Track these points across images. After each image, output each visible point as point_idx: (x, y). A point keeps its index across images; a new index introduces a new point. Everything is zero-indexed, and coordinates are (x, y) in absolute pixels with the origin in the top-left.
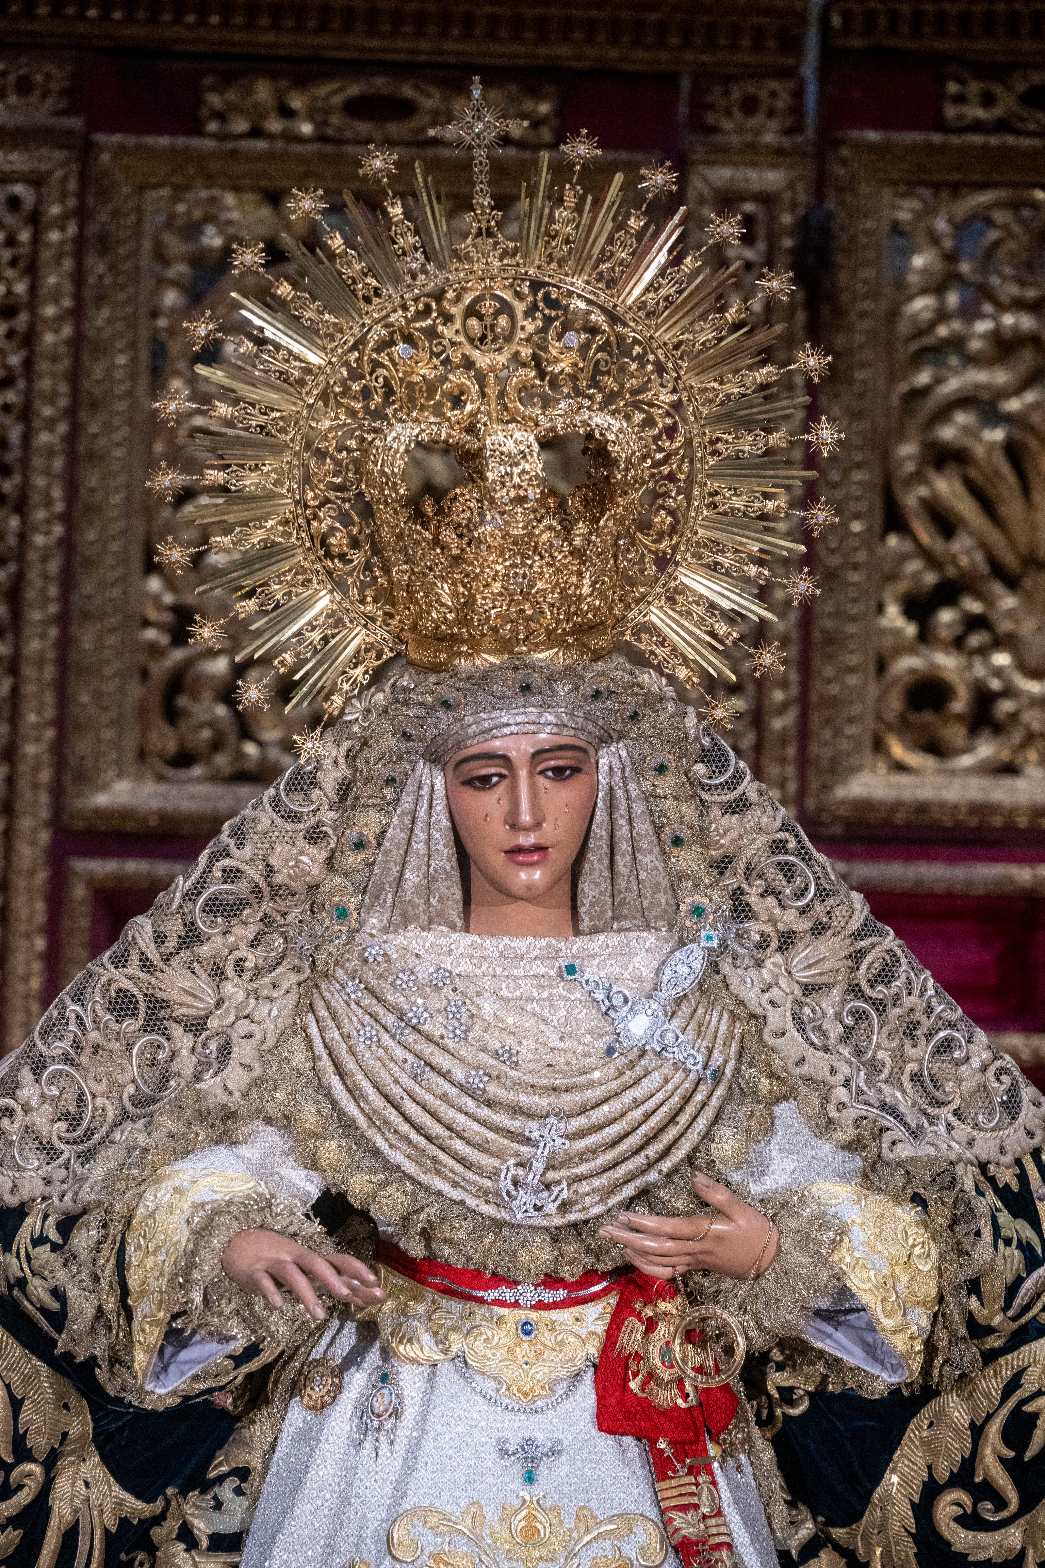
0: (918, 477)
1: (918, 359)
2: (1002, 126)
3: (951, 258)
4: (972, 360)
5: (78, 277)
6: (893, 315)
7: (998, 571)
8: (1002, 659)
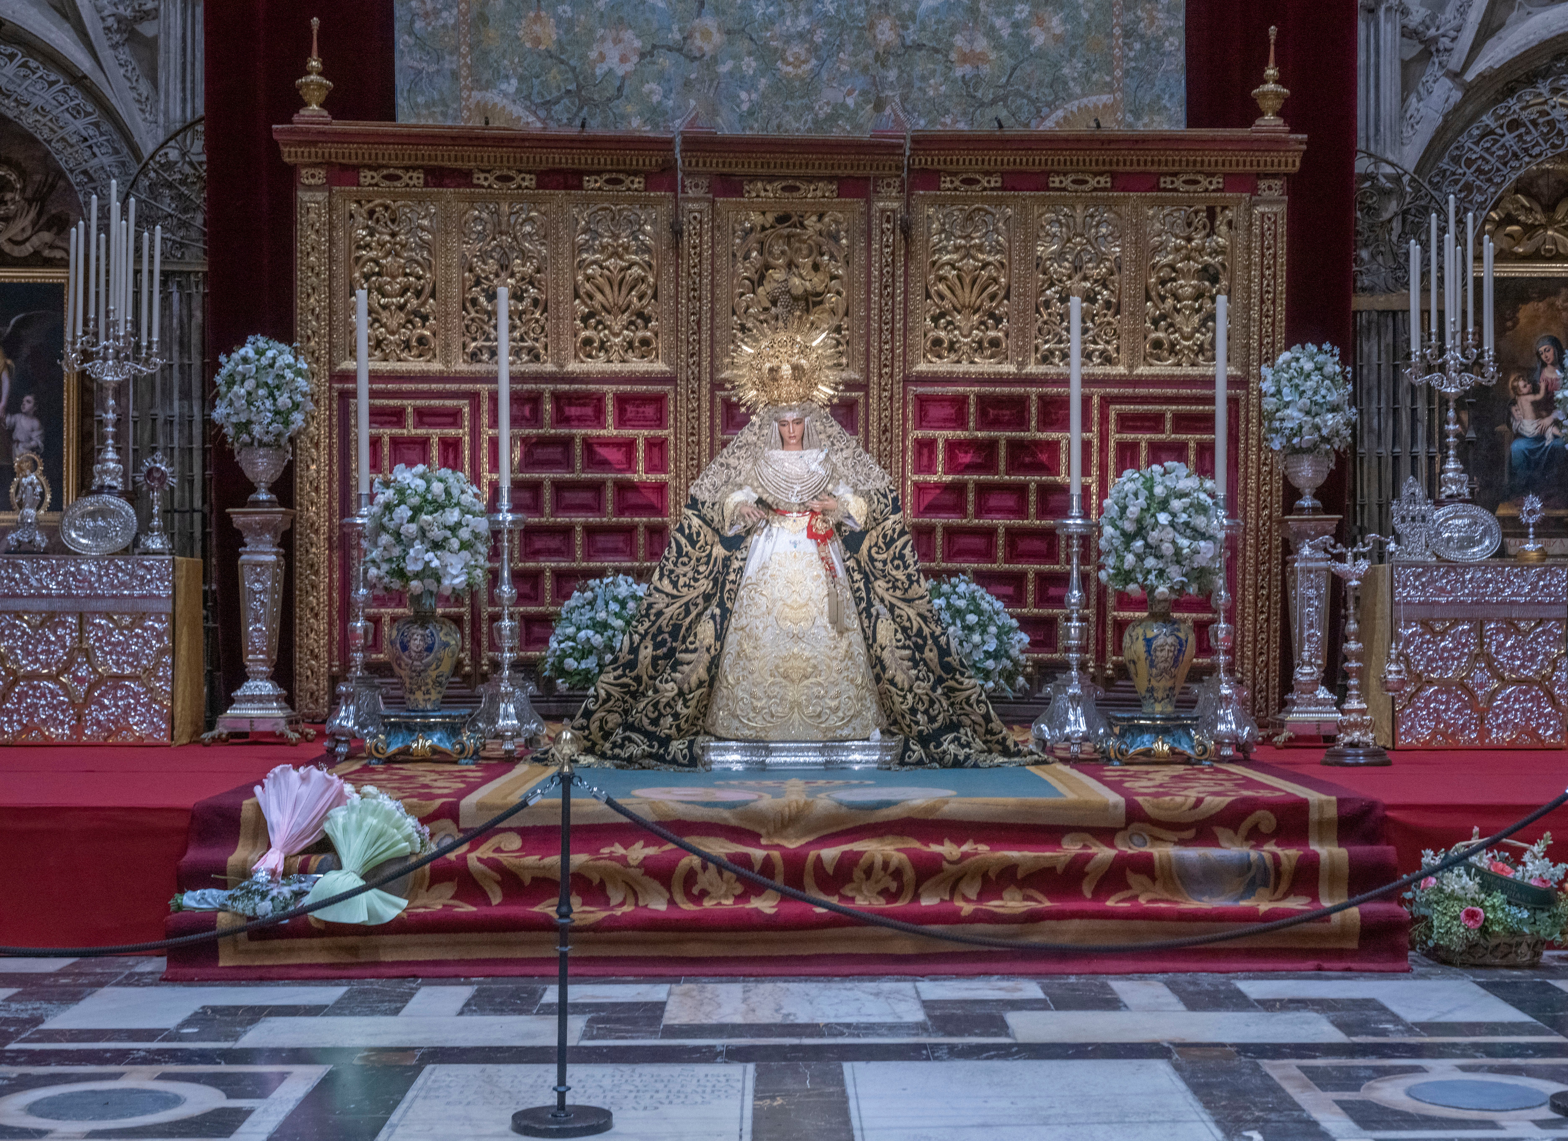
0: (935, 284)
1: (934, 253)
2: (955, 189)
3: (943, 224)
4: (948, 252)
5: (713, 237)
6: (928, 241)
7: (955, 309)
8: (957, 332)
